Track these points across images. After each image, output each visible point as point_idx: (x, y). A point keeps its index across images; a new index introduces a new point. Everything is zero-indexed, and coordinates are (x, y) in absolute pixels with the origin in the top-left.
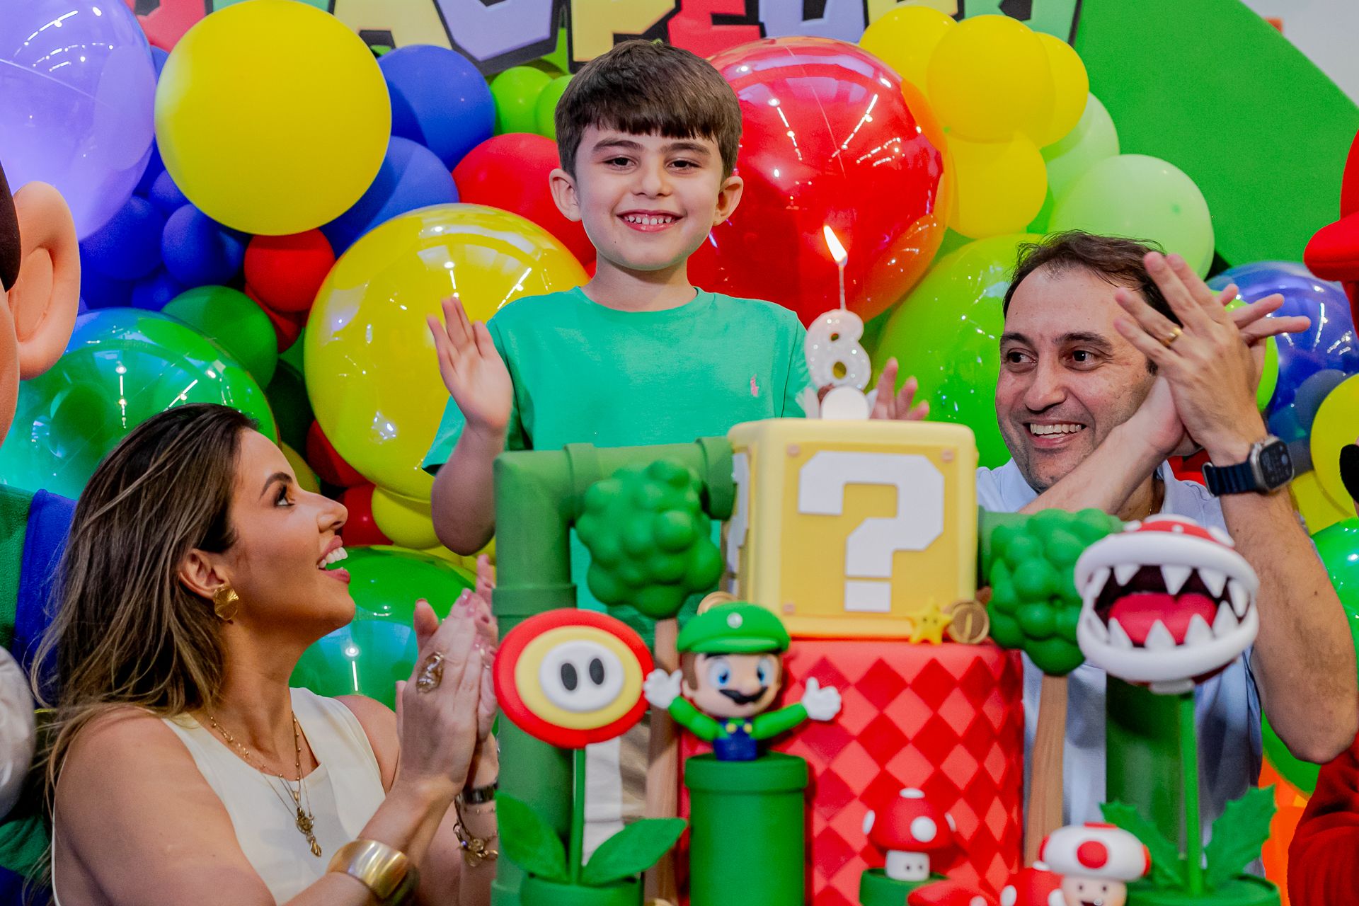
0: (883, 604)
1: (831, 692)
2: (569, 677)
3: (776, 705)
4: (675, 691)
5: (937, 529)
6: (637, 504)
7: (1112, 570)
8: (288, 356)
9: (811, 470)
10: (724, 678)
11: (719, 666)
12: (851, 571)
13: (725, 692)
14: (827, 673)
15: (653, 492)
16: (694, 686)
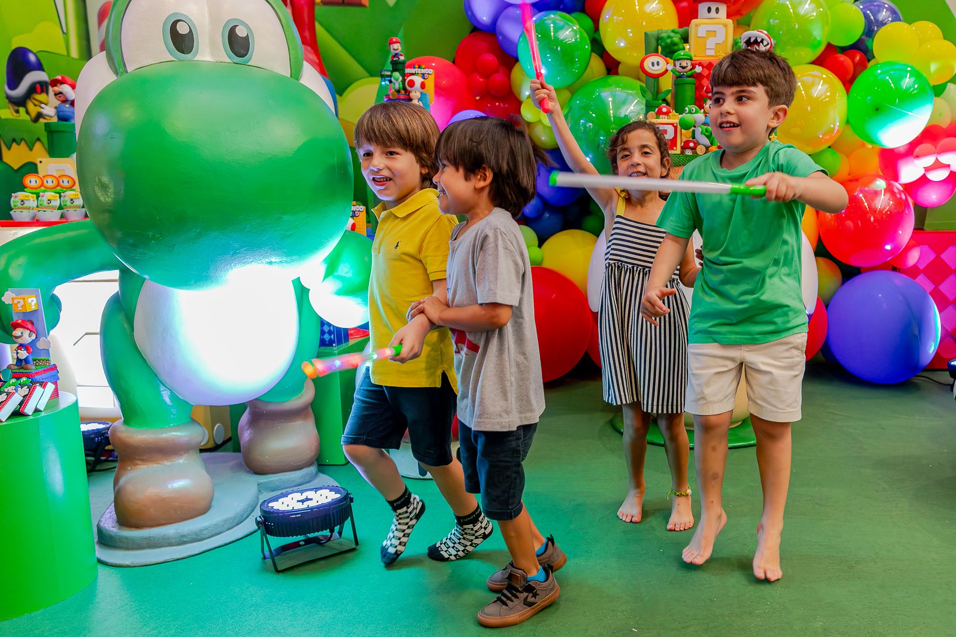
0: (713, 54)
1: (700, 67)
2: (653, 64)
3: (691, 70)
4: (672, 68)
5: (724, 39)
6: (669, 37)
7: (756, 37)
8: (596, 36)
9: (700, 28)
10: (680, 64)
11: (679, 62)
12: (707, 48)
13: (680, 67)
14: (700, 64)
15: (672, 34)
16: (675, 67)
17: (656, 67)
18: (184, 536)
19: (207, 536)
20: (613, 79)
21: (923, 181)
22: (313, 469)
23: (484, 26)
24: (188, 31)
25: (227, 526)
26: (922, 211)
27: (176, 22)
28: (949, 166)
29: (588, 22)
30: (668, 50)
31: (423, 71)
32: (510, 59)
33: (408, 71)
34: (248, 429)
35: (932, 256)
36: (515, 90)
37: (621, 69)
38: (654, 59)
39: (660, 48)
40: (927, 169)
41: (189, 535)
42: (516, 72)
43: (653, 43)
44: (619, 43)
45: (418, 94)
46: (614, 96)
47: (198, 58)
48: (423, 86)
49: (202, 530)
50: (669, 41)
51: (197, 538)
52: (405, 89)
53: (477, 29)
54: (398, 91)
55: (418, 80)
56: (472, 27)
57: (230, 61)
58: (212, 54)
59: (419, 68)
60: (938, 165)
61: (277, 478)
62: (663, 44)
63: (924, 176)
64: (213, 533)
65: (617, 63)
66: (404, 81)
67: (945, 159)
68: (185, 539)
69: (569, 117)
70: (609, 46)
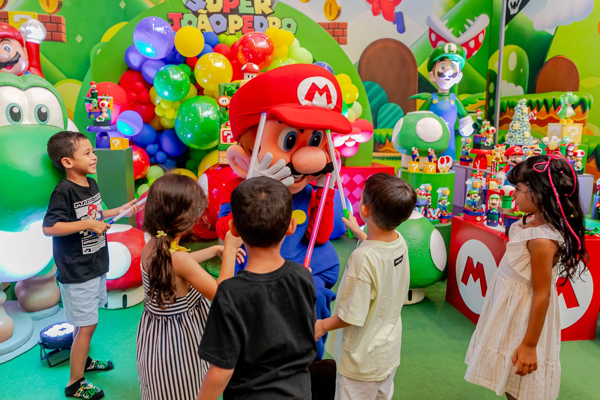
6: (230, 87)
8: (192, 74)
15: (232, 86)
17: (224, 102)
18: (3, 351)
19: (15, 349)
20: (202, 97)
21: (344, 146)
22: (58, 306)
23: (136, 68)
24: (18, 111)
25: (23, 343)
26: (344, 159)
27: (12, 108)
28: (355, 140)
29: (188, 69)
30: (230, 94)
31: (107, 98)
32: (149, 85)
33: (99, 97)
34: (23, 290)
35: (349, 179)
36: (152, 100)
37: (205, 92)
38: (224, 98)
39: (226, 92)
40: (346, 141)
41: (6, 350)
42: (152, 91)
43: (223, 89)
44: (204, 80)
45: (106, 110)
46: (202, 107)
47: (23, 123)
48: (109, 106)
49: (12, 347)
50: (230, 89)
51: (10, 351)
52: (99, 107)
53: (130, 69)
54: (95, 108)
55: (106, 103)
56: (128, 67)
57: (38, 123)
58: (29, 121)
59: (105, 96)
60: (350, 140)
61: (41, 313)
62: (228, 91)
63: (344, 144)
64: (18, 346)
65: (203, 89)
66: (98, 103)
67: (353, 137)
68: (4, 352)
69: (180, 115)
70: (199, 82)
